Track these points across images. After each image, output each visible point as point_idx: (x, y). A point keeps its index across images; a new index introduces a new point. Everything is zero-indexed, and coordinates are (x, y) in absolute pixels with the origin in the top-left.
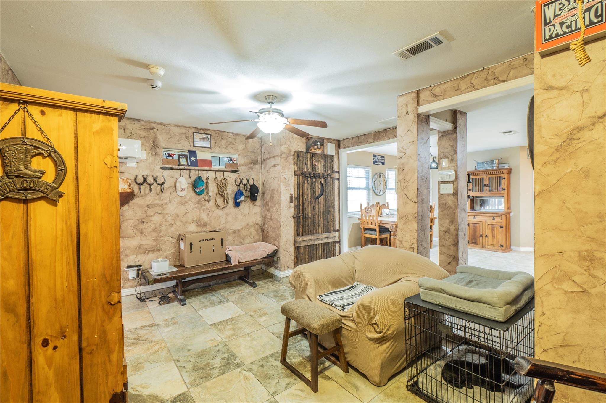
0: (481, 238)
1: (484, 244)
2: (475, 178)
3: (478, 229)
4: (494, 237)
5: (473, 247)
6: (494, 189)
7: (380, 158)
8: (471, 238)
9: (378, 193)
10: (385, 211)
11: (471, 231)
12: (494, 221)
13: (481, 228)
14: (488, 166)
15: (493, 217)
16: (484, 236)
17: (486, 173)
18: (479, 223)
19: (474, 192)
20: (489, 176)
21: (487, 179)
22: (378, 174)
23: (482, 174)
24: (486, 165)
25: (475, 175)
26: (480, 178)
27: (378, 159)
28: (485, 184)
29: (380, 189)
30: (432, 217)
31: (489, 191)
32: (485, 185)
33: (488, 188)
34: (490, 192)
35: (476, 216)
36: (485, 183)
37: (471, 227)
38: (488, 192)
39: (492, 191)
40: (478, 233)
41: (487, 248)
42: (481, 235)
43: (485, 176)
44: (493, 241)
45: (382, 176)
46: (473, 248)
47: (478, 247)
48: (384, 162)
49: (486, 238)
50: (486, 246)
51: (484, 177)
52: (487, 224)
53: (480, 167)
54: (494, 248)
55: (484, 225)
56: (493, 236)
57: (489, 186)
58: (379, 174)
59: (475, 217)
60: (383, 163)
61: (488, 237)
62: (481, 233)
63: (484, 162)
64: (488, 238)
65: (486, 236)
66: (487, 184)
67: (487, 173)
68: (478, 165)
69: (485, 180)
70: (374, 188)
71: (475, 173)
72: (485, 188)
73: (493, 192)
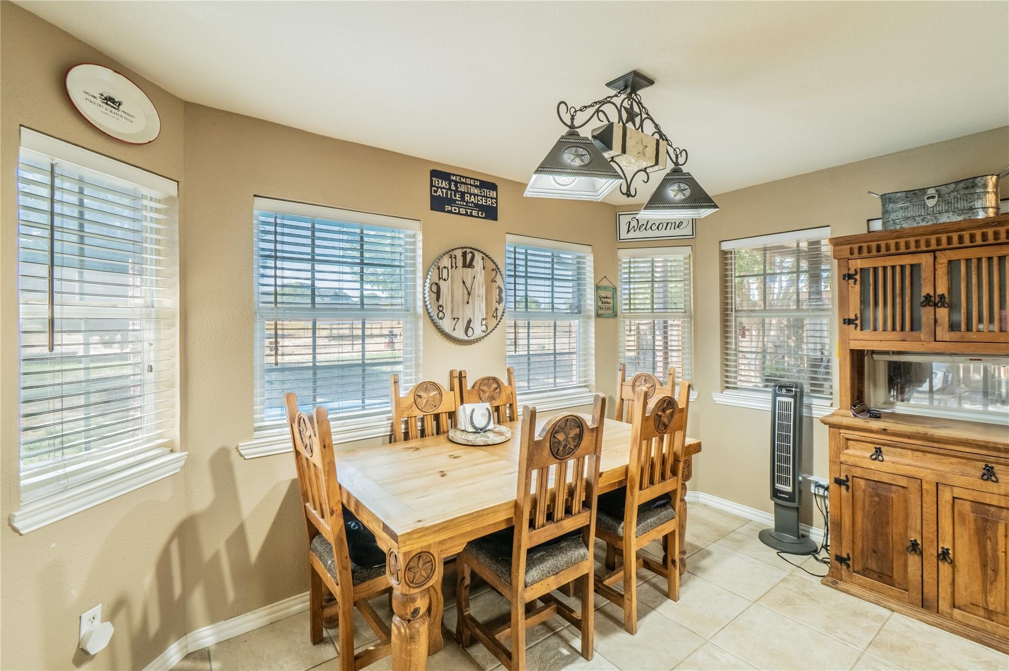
0: (913, 560)
1: (930, 591)
2: (875, 269)
3: (897, 512)
4: (995, 571)
5: (871, 590)
6: (980, 320)
7: (476, 191)
8: (859, 544)
9: (459, 334)
10: (468, 413)
11: (859, 514)
12: (990, 486)
13: (915, 511)
14: (944, 207)
15: (983, 465)
16: (931, 552)
17: (933, 242)
18: (903, 482)
19: (868, 334)
20: (953, 255)
21: (942, 270)
22: (459, 253)
23: (913, 249)
24: (931, 203)
25: (874, 253)
26: (903, 267)
27: (463, 194)
28: (928, 297)
29: (468, 315)
30: (678, 447)
31: (953, 327)
32: (928, 300)
33: (943, 313)
34: (955, 335)
35: (884, 449)
36: (927, 289)
37: (859, 494)
38: (943, 333)
39: (969, 328)
40: (896, 530)
41: (951, 618)
42: (914, 545)
43: (929, 258)
44: (985, 592)
45: (478, 262)
46: (873, 596)
47: (899, 599)
48: (496, 209)
49: (945, 568)
50: (944, 606)
51: (925, 260)
52: (946, 496)
53: (900, 214)
54: (989, 625)
55: (929, 499)
56: (984, 566)
57: (953, 307)
58: (464, 255)
59: (878, 451)
60: (491, 213)
61: (952, 563)
62: (914, 536)
63: (924, 190)
64: (954, 567)
65: (944, 555)
66: (942, 297)
67: (939, 242)
68: (891, 206)
69: (926, 273)
70: (434, 314)
71: (874, 245)
72: (926, 314)
73: (973, 336)
